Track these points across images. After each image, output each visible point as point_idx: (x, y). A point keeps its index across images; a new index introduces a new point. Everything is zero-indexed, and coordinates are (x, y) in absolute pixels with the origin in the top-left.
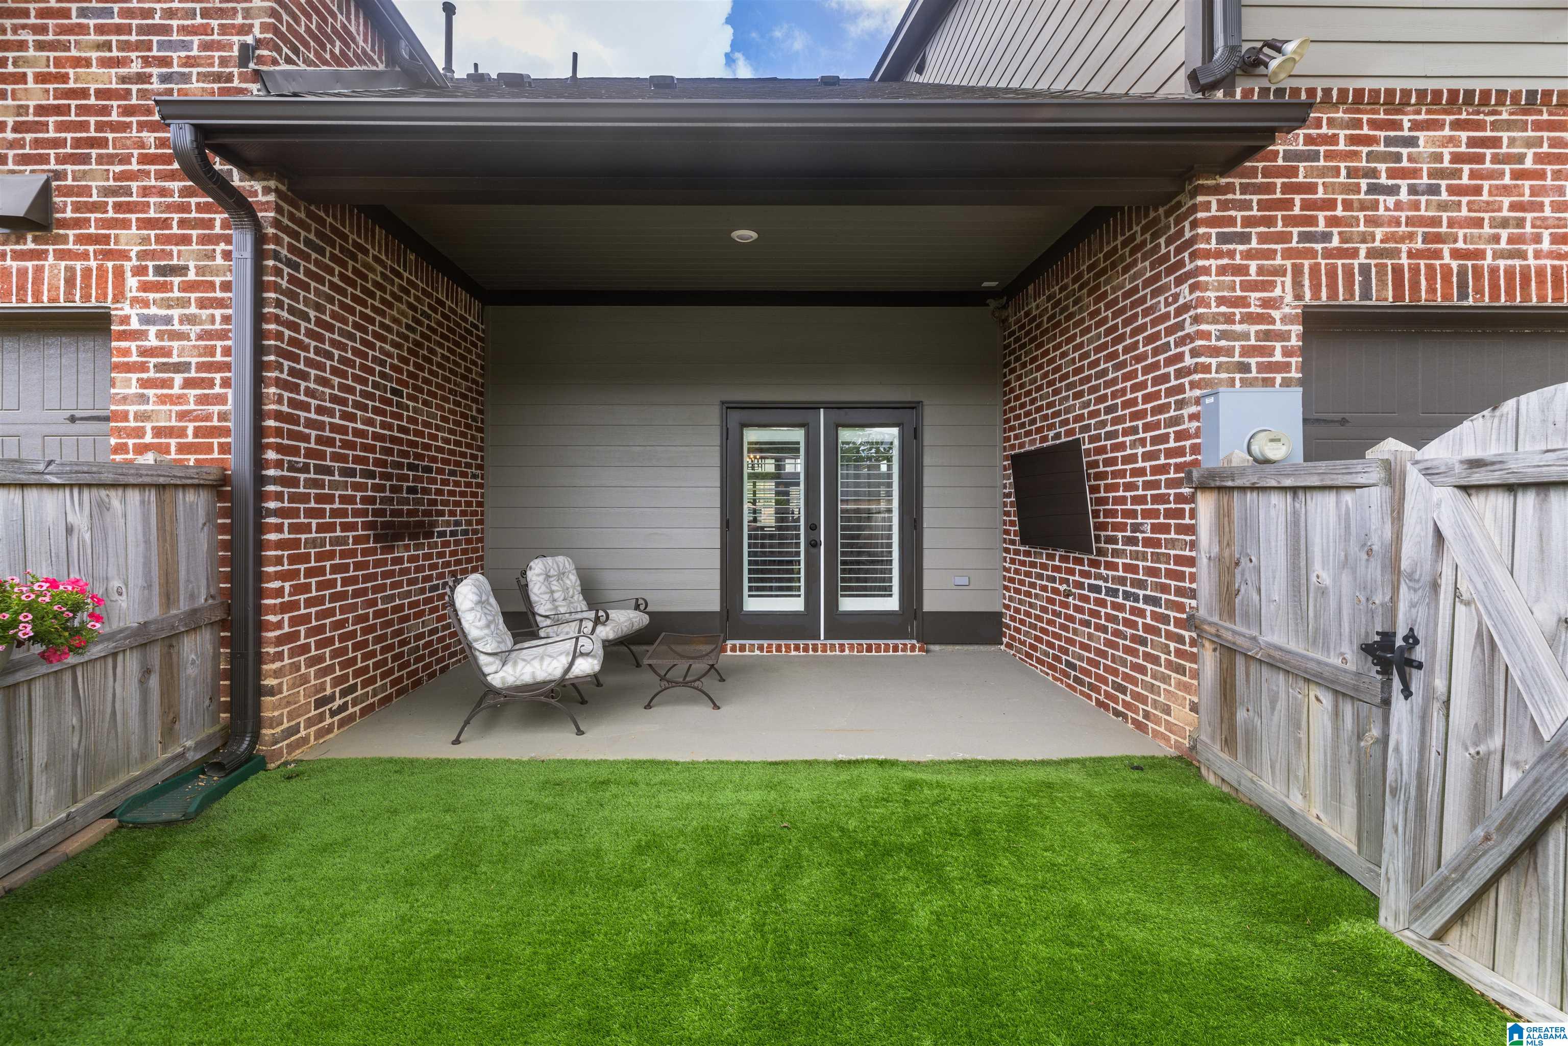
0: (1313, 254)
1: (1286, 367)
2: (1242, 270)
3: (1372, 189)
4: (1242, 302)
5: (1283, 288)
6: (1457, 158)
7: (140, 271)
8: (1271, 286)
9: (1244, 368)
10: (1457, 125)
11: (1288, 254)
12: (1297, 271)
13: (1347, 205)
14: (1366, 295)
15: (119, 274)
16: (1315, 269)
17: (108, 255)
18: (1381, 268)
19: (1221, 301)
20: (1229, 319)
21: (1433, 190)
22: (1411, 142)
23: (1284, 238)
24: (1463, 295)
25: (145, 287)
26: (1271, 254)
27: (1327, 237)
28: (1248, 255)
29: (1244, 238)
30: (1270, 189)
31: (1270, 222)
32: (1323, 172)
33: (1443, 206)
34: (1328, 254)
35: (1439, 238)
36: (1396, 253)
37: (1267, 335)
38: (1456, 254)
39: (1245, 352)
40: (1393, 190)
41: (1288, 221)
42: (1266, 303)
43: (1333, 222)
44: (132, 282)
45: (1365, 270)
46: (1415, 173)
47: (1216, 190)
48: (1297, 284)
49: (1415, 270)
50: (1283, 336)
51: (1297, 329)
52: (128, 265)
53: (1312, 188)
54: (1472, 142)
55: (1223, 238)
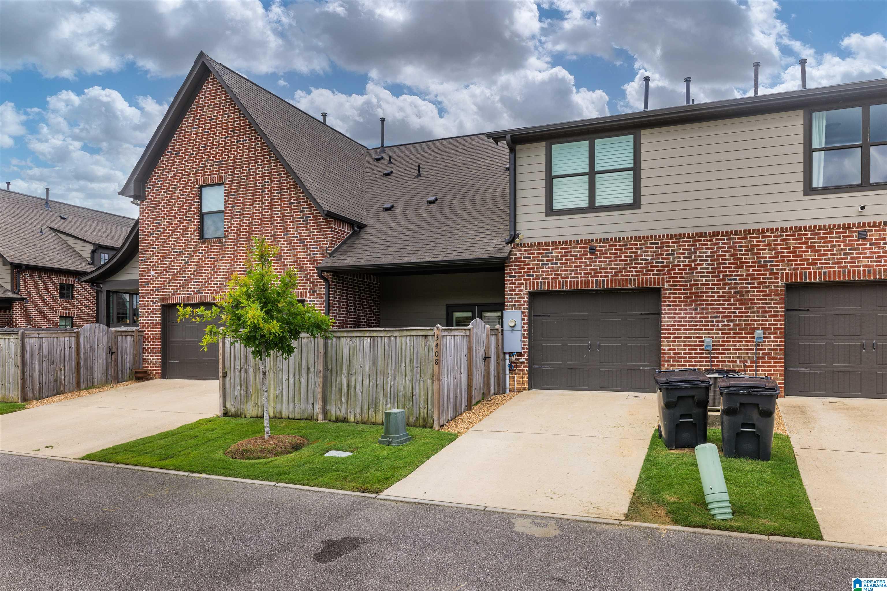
0: (530, 279)
1: (524, 305)
2: (514, 284)
3: (543, 264)
4: (514, 291)
5: (523, 287)
6: (562, 256)
7: (309, 292)
8: (520, 287)
9: (515, 305)
10: (562, 249)
11: (525, 279)
12: (526, 283)
13: (537, 268)
14: (541, 288)
15: (306, 292)
16: (530, 283)
17: (304, 289)
18: (545, 282)
19: (510, 291)
20: (511, 294)
21: (557, 264)
22: (552, 253)
23: (524, 276)
24: (563, 287)
25: (310, 295)
26: (520, 280)
27: (533, 275)
28: (516, 280)
29: (515, 276)
30: (520, 265)
31: (520, 273)
32: (532, 261)
33: (559, 267)
34: (533, 279)
35: (558, 275)
36: (548, 278)
37: (520, 298)
38: (562, 278)
39: (515, 302)
40: (548, 264)
41: (524, 272)
42: (520, 291)
43: (534, 272)
44: (308, 294)
45: (541, 283)
46: (552, 260)
47: (509, 266)
48: (526, 286)
49: (552, 282)
50: (523, 298)
51: (526, 296)
52: (308, 291)
53: (529, 265)
54: (565, 252)
55: (510, 277)
